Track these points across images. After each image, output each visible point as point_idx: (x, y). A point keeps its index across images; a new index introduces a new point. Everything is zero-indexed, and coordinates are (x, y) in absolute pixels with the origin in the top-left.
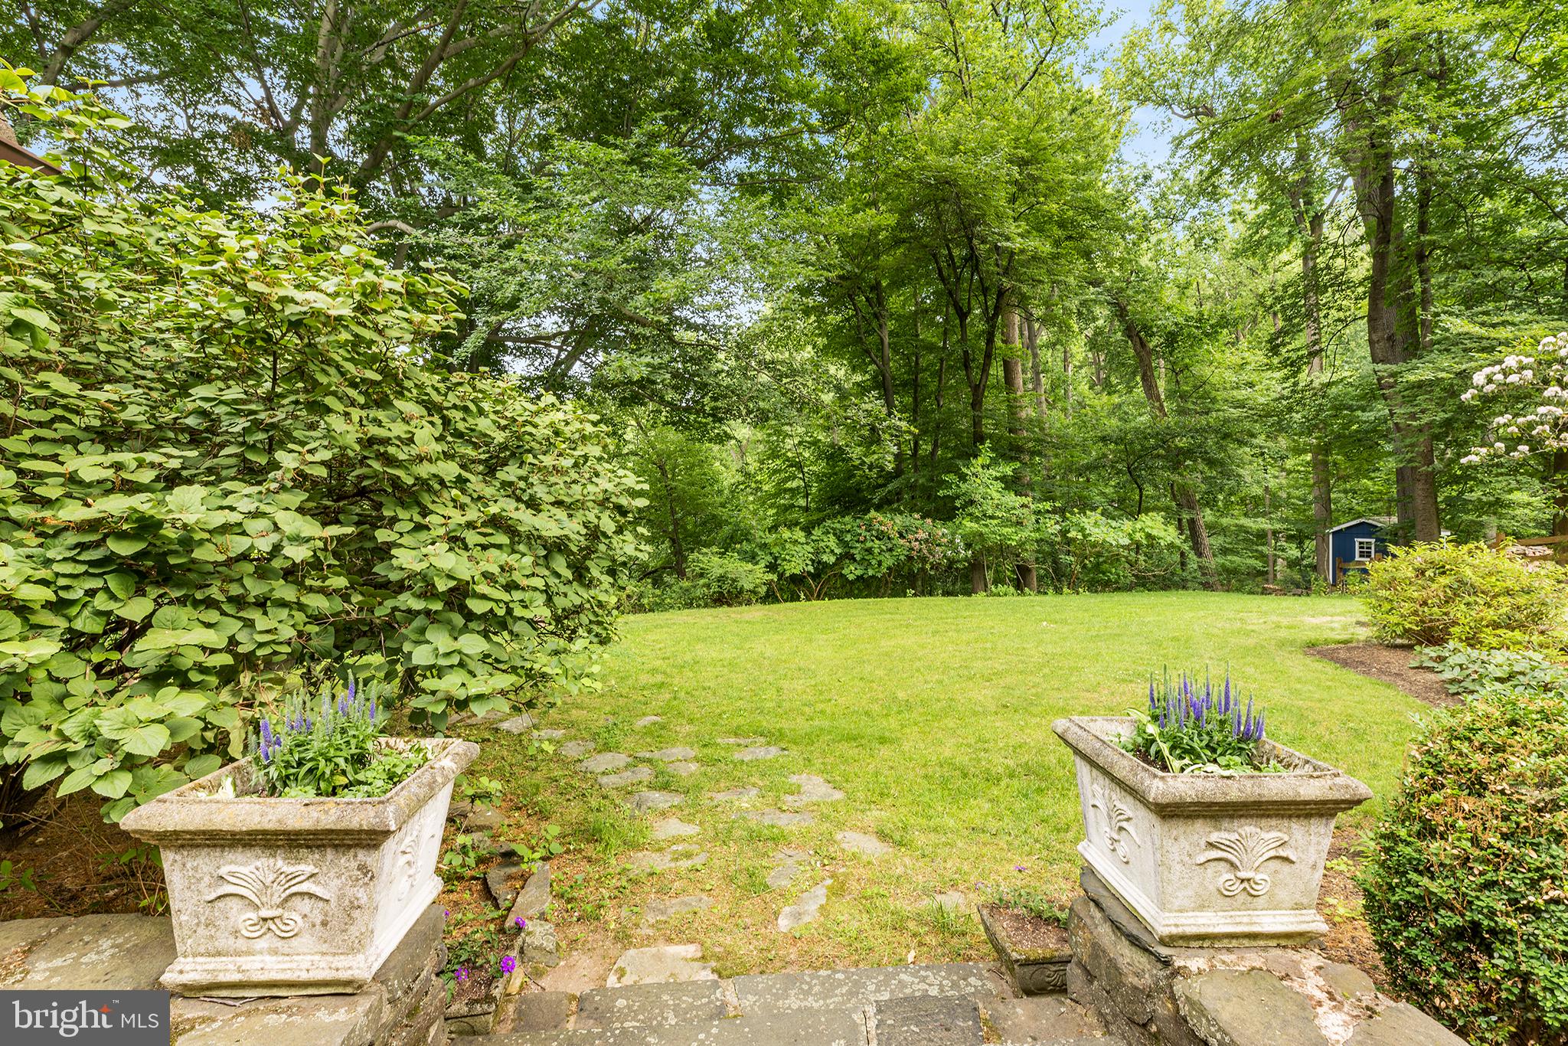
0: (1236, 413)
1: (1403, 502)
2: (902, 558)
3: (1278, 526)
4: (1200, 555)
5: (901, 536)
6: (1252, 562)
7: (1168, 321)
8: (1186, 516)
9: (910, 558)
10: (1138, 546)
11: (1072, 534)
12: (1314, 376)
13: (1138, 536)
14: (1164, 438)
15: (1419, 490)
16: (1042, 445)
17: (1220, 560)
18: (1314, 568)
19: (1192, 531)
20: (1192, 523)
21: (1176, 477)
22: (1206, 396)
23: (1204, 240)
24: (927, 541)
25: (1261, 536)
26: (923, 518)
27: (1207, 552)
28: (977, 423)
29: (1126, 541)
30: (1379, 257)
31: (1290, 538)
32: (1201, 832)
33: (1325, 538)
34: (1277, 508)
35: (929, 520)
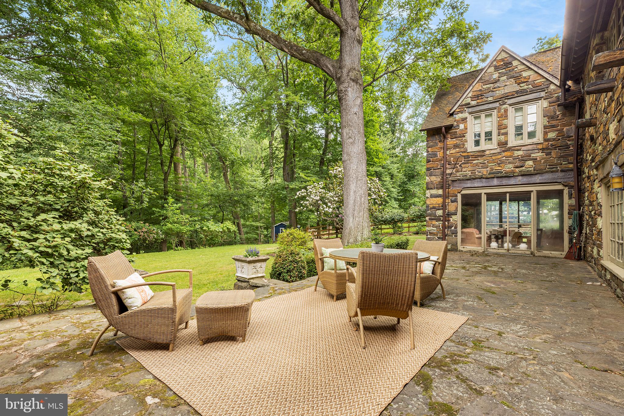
0: (251, 189)
1: (290, 219)
2: (136, 239)
3: (262, 225)
4: (240, 234)
5: (135, 230)
6: (255, 236)
7: (232, 157)
8: (236, 221)
9: (139, 239)
10: (224, 231)
11: (205, 228)
12: (271, 181)
13: (225, 228)
14: (231, 197)
15: (293, 215)
16: (190, 197)
17: (246, 236)
18: (271, 237)
19: (238, 225)
20: (238, 224)
21: (234, 209)
22: (242, 183)
23: (243, 134)
24: (146, 232)
25: (257, 227)
26: (144, 223)
27: (242, 233)
28: (165, 186)
29: (221, 230)
30: (285, 153)
31: (265, 228)
32: (253, 265)
33: (273, 228)
34: (261, 219)
35: (147, 224)
